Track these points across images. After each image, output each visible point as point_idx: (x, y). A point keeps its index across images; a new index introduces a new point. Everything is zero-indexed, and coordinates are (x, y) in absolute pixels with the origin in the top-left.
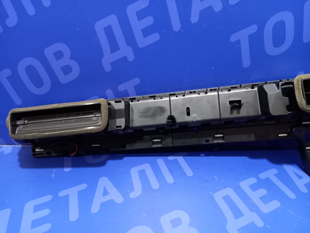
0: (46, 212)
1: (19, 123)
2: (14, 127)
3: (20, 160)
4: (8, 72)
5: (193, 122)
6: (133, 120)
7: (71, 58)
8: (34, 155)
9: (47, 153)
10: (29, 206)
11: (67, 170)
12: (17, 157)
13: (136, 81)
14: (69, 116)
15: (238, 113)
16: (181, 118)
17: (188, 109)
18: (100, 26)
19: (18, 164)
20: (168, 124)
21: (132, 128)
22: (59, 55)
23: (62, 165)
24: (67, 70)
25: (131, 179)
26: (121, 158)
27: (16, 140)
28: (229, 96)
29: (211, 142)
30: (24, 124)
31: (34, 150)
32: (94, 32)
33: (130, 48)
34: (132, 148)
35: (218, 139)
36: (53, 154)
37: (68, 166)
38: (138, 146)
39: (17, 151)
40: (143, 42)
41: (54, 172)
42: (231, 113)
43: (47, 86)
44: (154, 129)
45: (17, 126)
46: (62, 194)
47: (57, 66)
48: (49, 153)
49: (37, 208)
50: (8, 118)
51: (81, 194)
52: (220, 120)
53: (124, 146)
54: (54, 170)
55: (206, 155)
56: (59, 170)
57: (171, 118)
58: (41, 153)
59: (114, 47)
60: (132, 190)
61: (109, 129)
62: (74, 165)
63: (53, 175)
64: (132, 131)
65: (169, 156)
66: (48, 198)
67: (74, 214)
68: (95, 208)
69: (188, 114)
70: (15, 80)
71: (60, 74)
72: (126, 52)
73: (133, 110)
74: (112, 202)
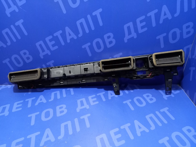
0: (21, 105)
1: (12, 77)
2: (10, 78)
3: (14, 90)
4: (8, 60)
5: (72, 76)
6: (51, 75)
7: (29, 54)
8: (19, 88)
9: (23, 88)
10: (16, 104)
11: (29, 93)
12: (13, 89)
13: (53, 61)
14: (28, 74)
15: (87, 72)
16: (68, 74)
17: (70, 71)
18: (37, 44)
19: (13, 91)
20: (63, 77)
21: (51, 78)
22: (25, 54)
23: (28, 92)
24: (28, 58)
25: (51, 96)
26: (50, 89)
27: (12, 83)
28: (84, 66)
29: (81, 83)
30: (14, 77)
31: (18, 87)
32: (36, 46)
33: (49, 51)
34: (53, 85)
35: (84, 81)
36: (25, 88)
37: (30, 92)
38: (55, 84)
39: (13, 87)
40: (53, 49)
41: (25, 94)
42: (85, 72)
43: (22, 64)
44: (59, 78)
45: (12, 78)
46: (26, 100)
47: (25, 57)
48: (24, 87)
49: (18, 104)
50: (8, 75)
51: (33, 100)
52: (81, 75)
53: (50, 85)
54: (25, 93)
55: (82, 88)
56: (27, 93)
57: (64, 74)
58: (21, 88)
59: (43, 51)
60: (50, 99)
61: (42, 78)
62: (32, 92)
63: (24, 95)
64: (51, 79)
65: (68, 88)
66: (22, 101)
67: (29, 105)
68: (37, 104)
69: (70, 73)
70: (11, 62)
71: (26, 60)
72: (47, 52)
73: (51, 72)
74: (42, 102)
